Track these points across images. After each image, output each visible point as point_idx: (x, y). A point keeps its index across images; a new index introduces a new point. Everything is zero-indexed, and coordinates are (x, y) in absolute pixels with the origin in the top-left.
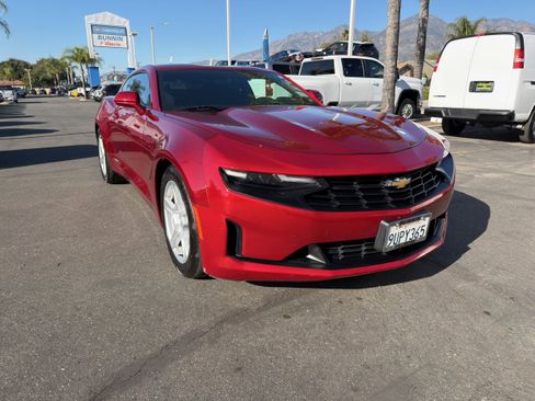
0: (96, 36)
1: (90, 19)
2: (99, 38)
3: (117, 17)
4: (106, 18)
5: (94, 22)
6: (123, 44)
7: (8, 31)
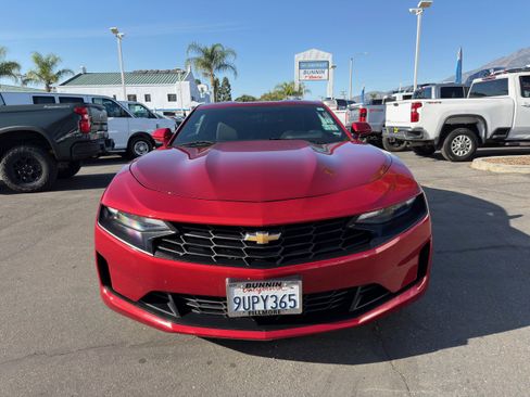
0: (302, 71)
1: (300, 57)
2: (305, 73)
3: (322, 53)
4: (313, 54)
5: (301, 59)
6: (325, 76)
7: (236, 73)
